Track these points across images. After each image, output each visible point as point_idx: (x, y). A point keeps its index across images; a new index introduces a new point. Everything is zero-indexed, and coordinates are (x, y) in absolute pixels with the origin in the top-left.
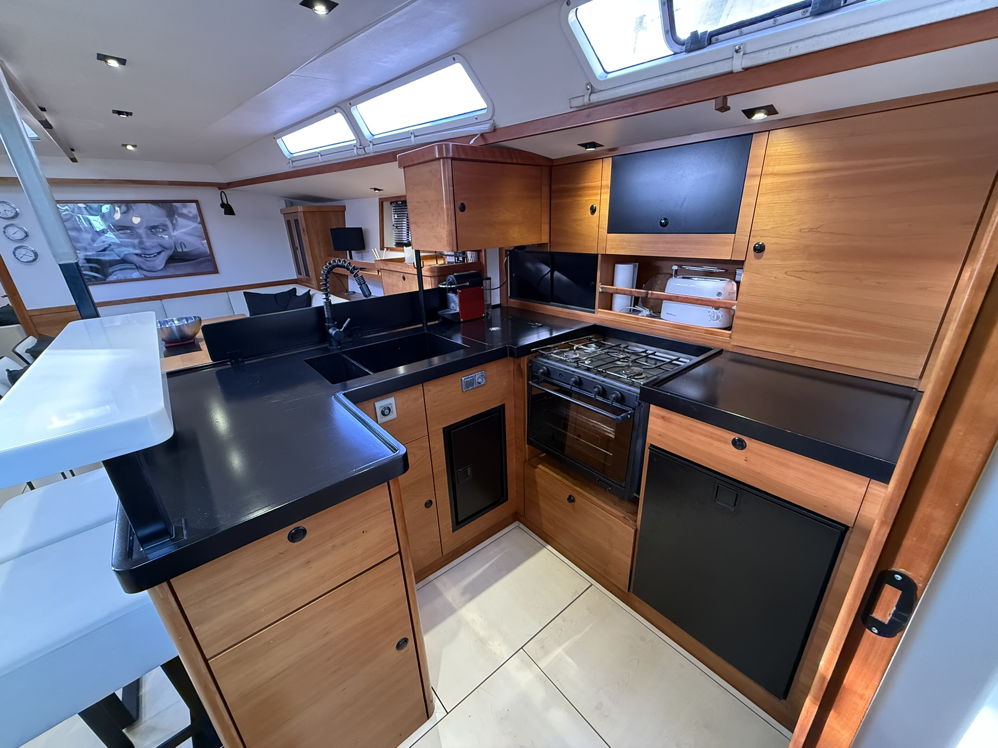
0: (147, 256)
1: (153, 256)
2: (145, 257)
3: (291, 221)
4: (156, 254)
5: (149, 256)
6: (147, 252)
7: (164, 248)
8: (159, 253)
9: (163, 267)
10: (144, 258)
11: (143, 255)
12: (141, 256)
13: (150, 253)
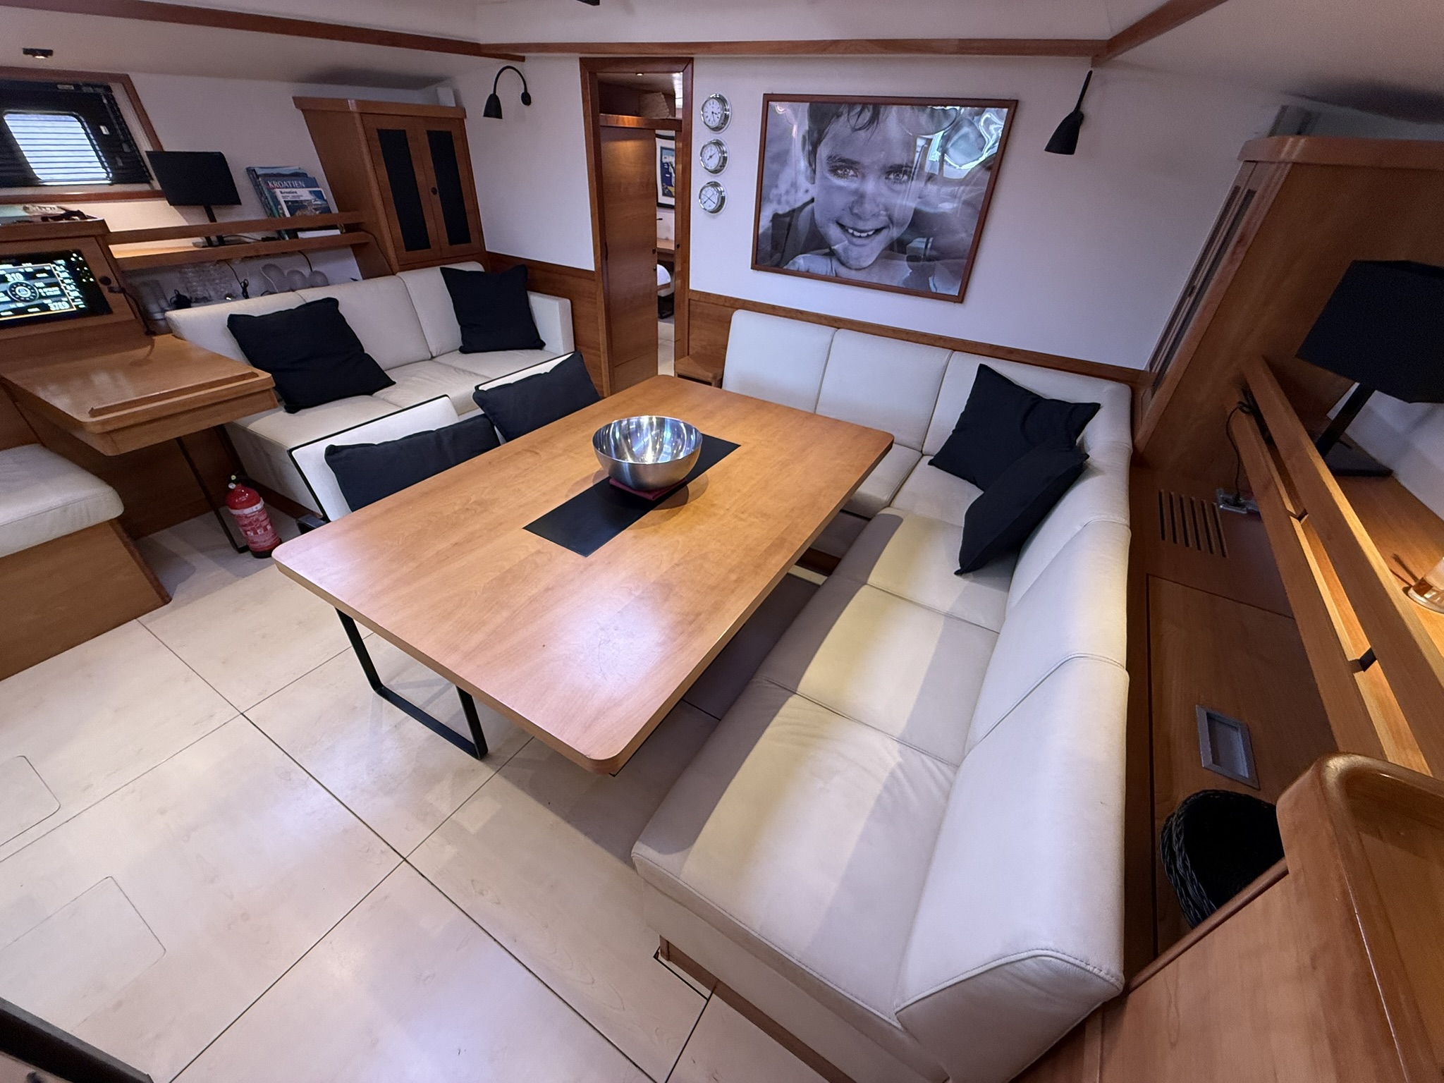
0: (856, 233)
1: (865, 234)
2: (853, 234)
3: (1241, 191)
4: (871, 233)
5: (858, 234)
6: (861, 225)
7: (891, 221)
8: (877, 231)
9: (870, 263)
10: (849, 236)
11: (851, 231)
12: (847, 231)
13: (863, 228)
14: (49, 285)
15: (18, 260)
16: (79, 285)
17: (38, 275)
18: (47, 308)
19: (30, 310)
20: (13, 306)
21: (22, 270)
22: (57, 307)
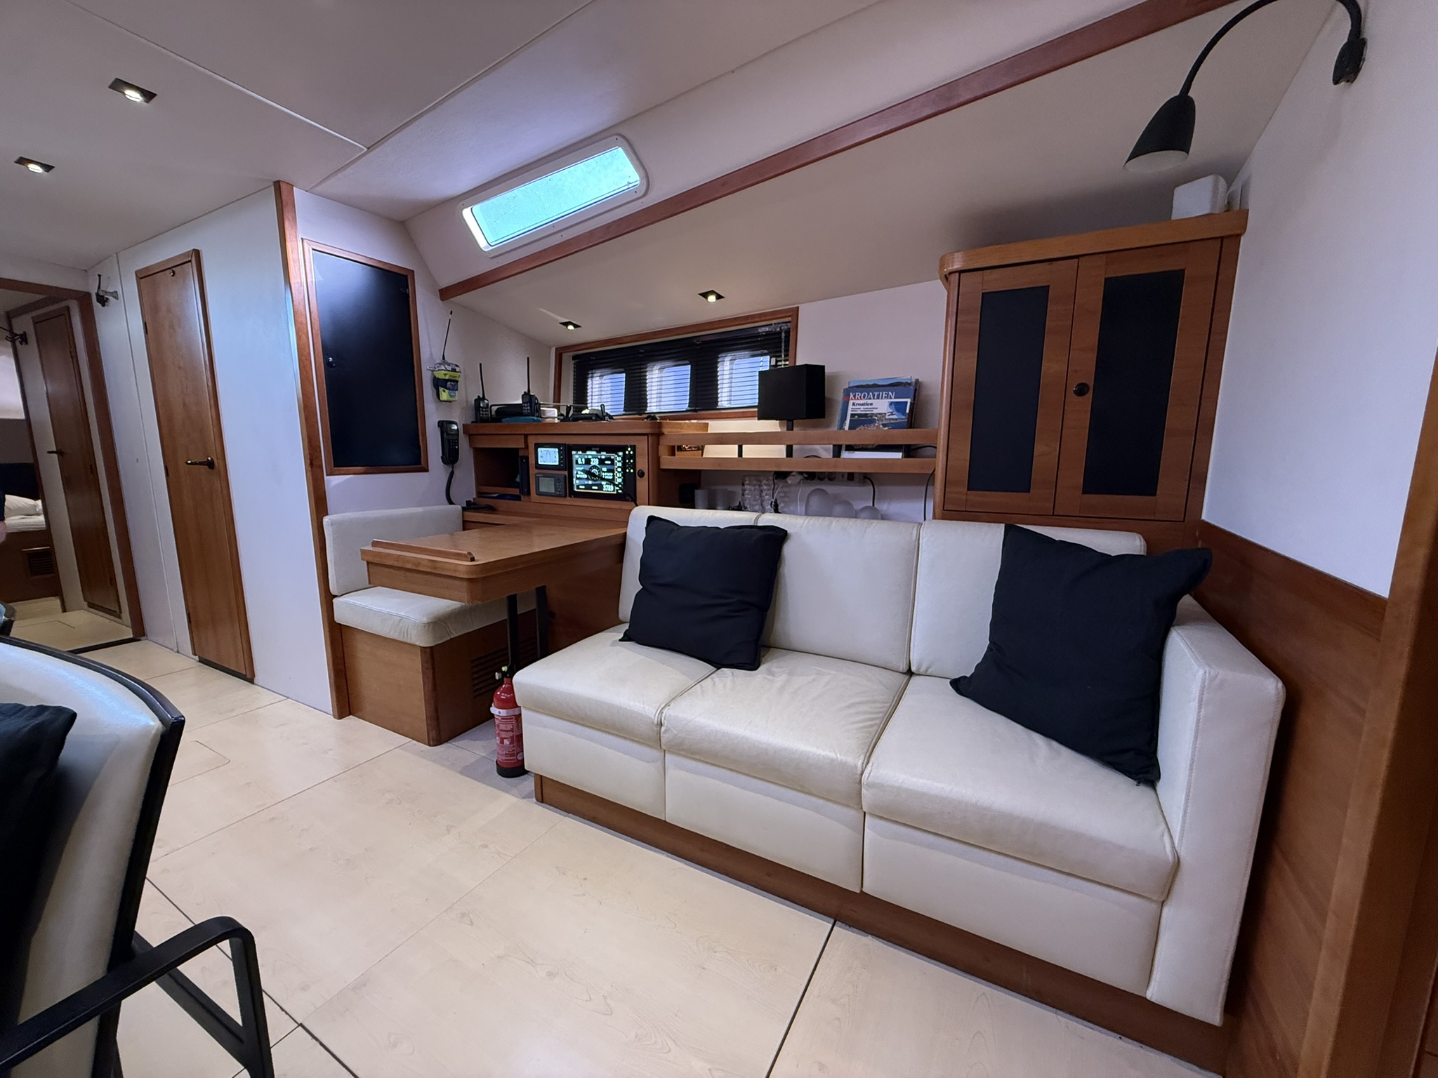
14: (609, 471)
15: (600, 449)
16: (624, 475)
17: (606, 462)
18: (601, 487)
19: (594, 488)
20: (586, 482)
21: (599, 457)
22: (608, 489)
